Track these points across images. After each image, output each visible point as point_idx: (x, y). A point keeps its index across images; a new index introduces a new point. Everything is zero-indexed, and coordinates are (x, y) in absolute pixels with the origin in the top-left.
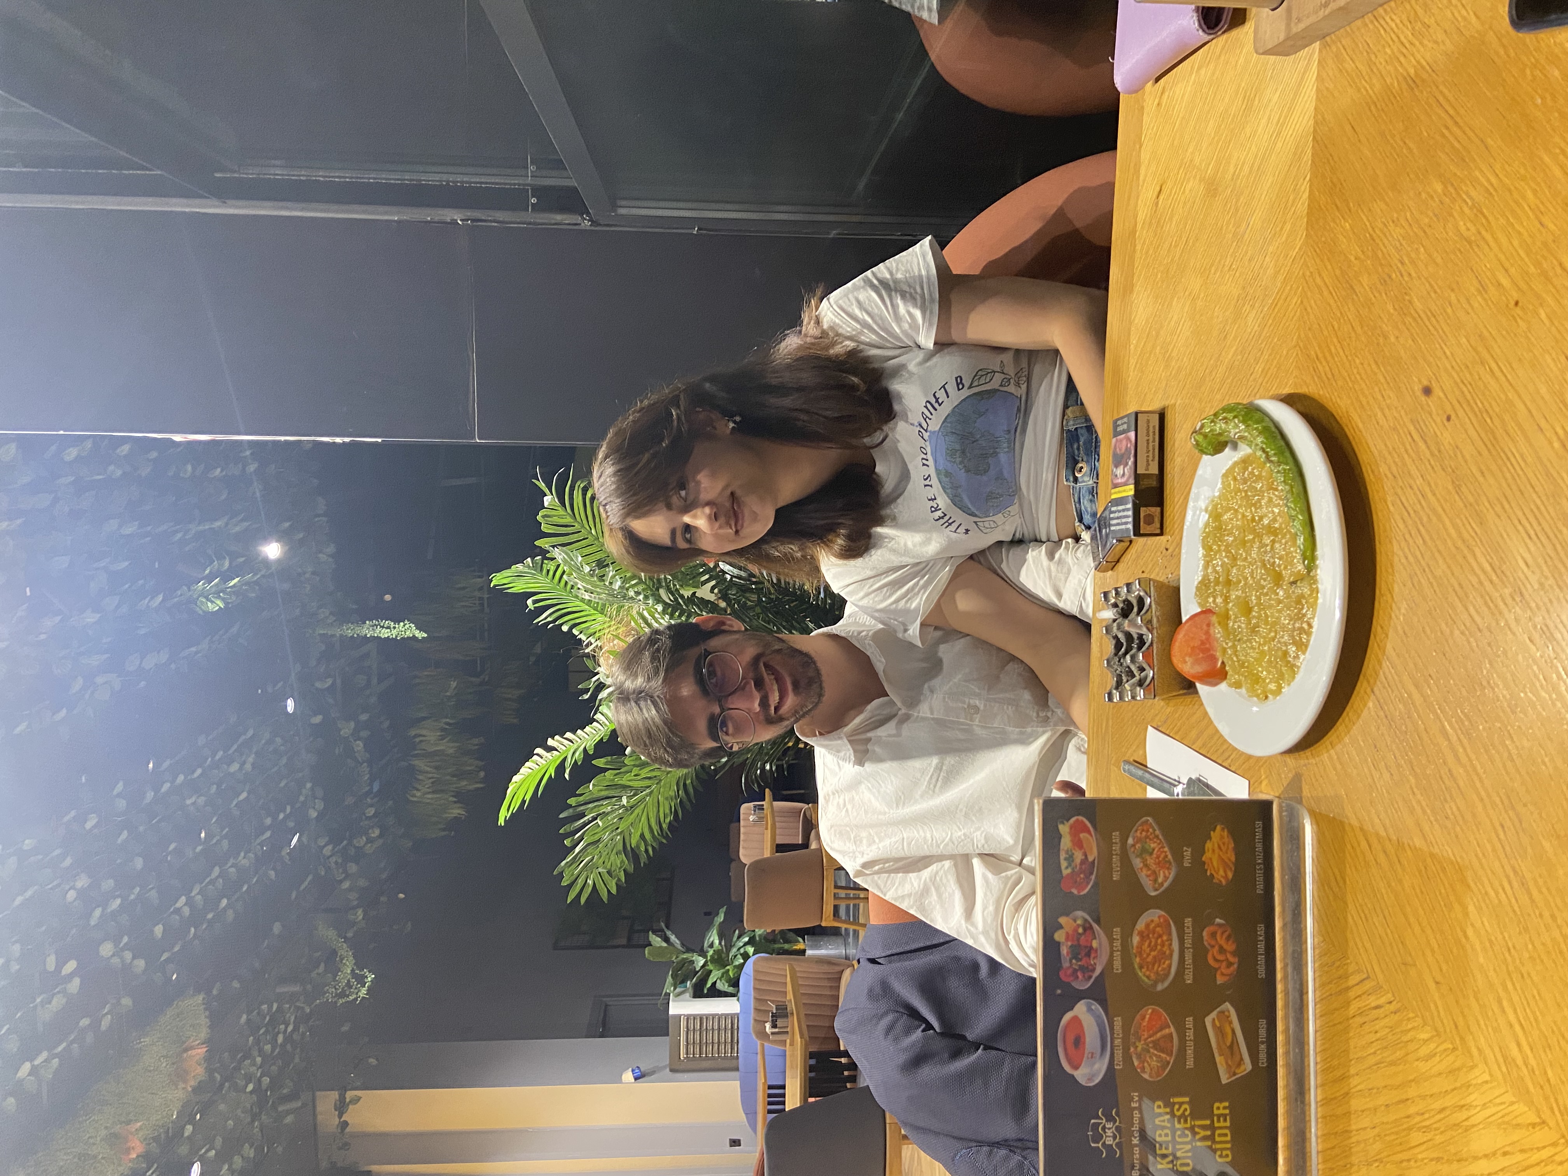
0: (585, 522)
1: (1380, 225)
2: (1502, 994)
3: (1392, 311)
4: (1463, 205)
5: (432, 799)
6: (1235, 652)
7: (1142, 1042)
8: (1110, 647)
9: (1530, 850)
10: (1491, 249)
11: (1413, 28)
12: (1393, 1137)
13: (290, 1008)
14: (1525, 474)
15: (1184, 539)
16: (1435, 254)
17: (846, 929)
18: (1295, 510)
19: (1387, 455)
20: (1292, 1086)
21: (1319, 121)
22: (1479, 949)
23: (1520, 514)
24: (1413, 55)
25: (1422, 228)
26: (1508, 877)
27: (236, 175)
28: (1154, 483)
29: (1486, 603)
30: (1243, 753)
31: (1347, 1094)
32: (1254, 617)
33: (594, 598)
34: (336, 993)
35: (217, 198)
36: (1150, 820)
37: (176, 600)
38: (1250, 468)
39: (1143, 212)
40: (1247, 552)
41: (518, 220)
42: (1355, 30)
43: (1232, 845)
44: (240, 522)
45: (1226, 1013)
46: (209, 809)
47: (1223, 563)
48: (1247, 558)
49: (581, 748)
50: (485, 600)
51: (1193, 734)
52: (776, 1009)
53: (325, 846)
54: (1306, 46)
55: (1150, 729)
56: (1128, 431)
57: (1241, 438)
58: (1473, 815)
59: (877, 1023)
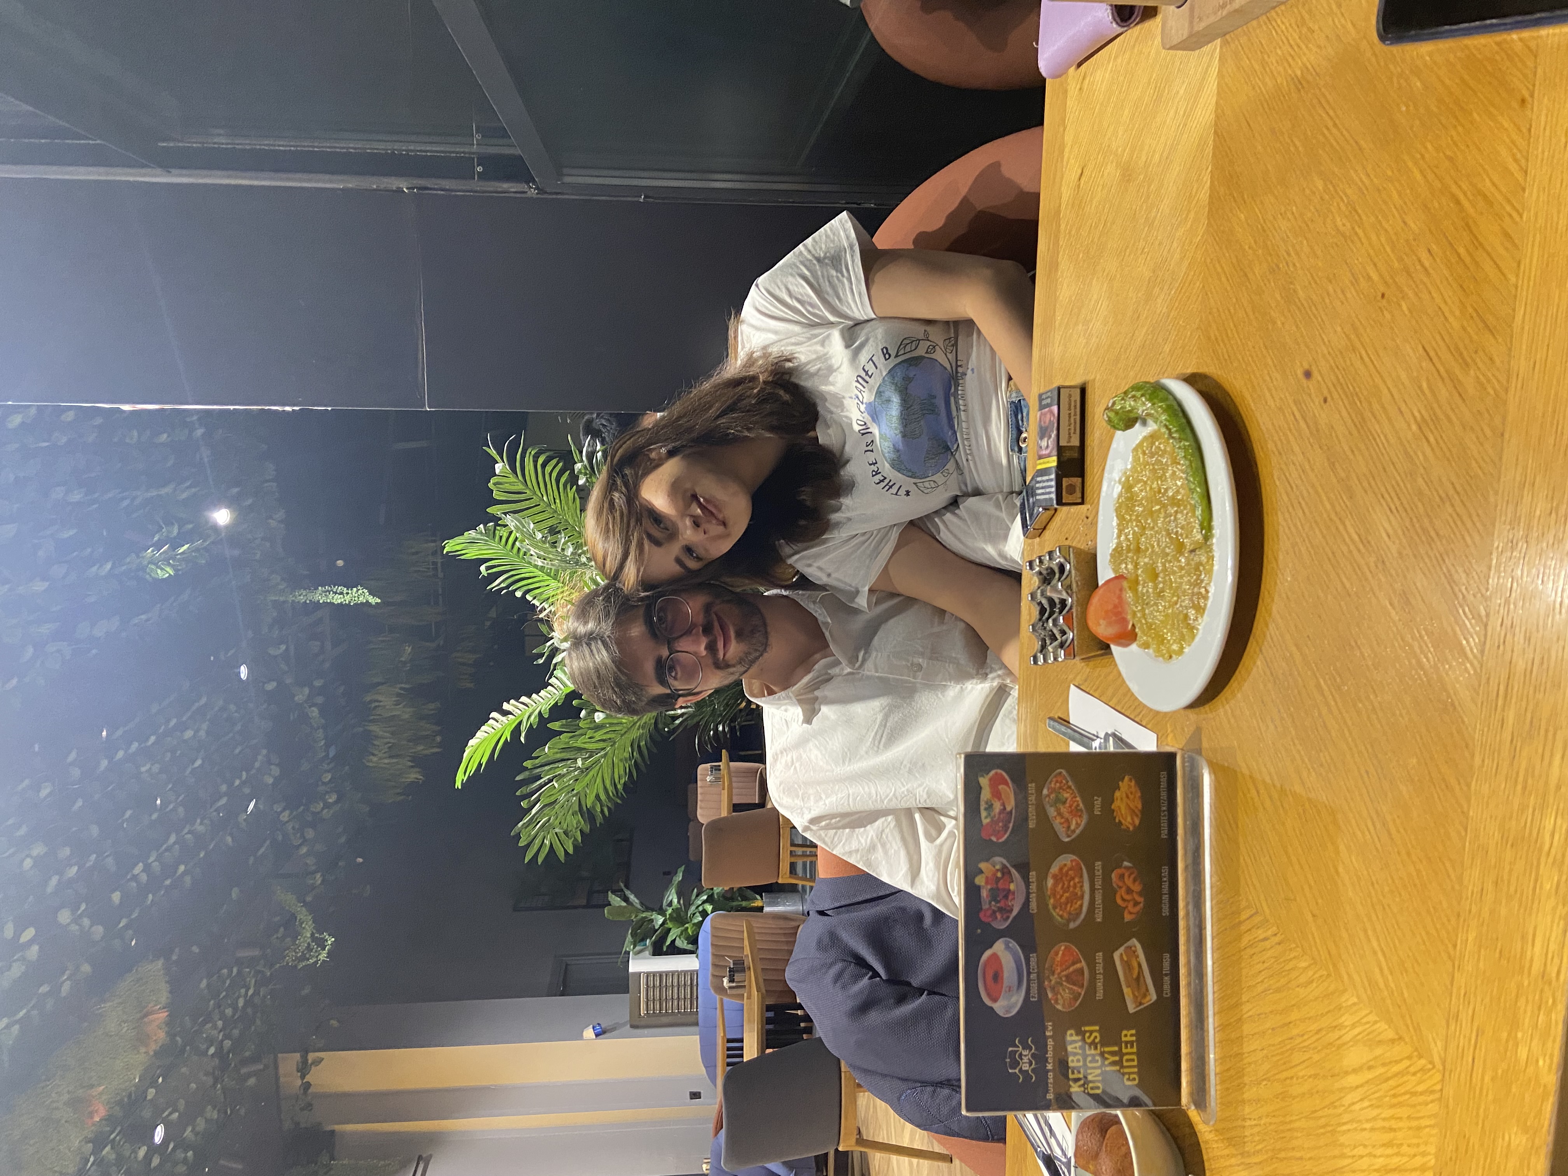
0: (536, 488)
1: (1271, 218)
2: (1368, 925)
3: (1279, 298)
4: (1340, 202)
5: (388, 764)
6: (1144, 615)
7: (1056, 976)
8: (1035, 613)
9: (1389, 794)
10: (1362, 244)
11: (1300, 32)
12: (1278, 1058)
13: (250, 972)
14: (1388, 454)
15: (1101, 508)
16: (1316, 248)
18: (1194, 483)
19: (1274, 434)
20: (1193, 1015)
21: (1219, 115)
22: (1348, 882)
23: (1383, 489)
24: (1300, 57)
25: (1305, 223)
26: (1372, 819)
27: (180, 144)
28: (1076, 455)
29: (1354, 570)
30: (1151, 710)
31: (1240, 1019)
32: (1160, 582)
33: (547, 564)
34: (296, 957)
35: (161, 167)
36: (1064, 772)
37: (124, 568)
38: (1157, 443)
39: (1066, 193)
40: (1153, 521)
41: (464, 188)
42: (1251, 30)
43: (1139, 794)
44: (187, 488)
45: (1133, 948)
46: (164, 776)
47: (1134, 532)
48: (1153, 528)
49: (537, 712)
50: (439, 565)
51: (1110, 692)
52: (734, 964)
53: (282, 812)
54: (1209, 42)
55: (1072, 687)
56: (1052, 405)
57: (1148, 415)
58: (1344, 763)
59: (826, 972)
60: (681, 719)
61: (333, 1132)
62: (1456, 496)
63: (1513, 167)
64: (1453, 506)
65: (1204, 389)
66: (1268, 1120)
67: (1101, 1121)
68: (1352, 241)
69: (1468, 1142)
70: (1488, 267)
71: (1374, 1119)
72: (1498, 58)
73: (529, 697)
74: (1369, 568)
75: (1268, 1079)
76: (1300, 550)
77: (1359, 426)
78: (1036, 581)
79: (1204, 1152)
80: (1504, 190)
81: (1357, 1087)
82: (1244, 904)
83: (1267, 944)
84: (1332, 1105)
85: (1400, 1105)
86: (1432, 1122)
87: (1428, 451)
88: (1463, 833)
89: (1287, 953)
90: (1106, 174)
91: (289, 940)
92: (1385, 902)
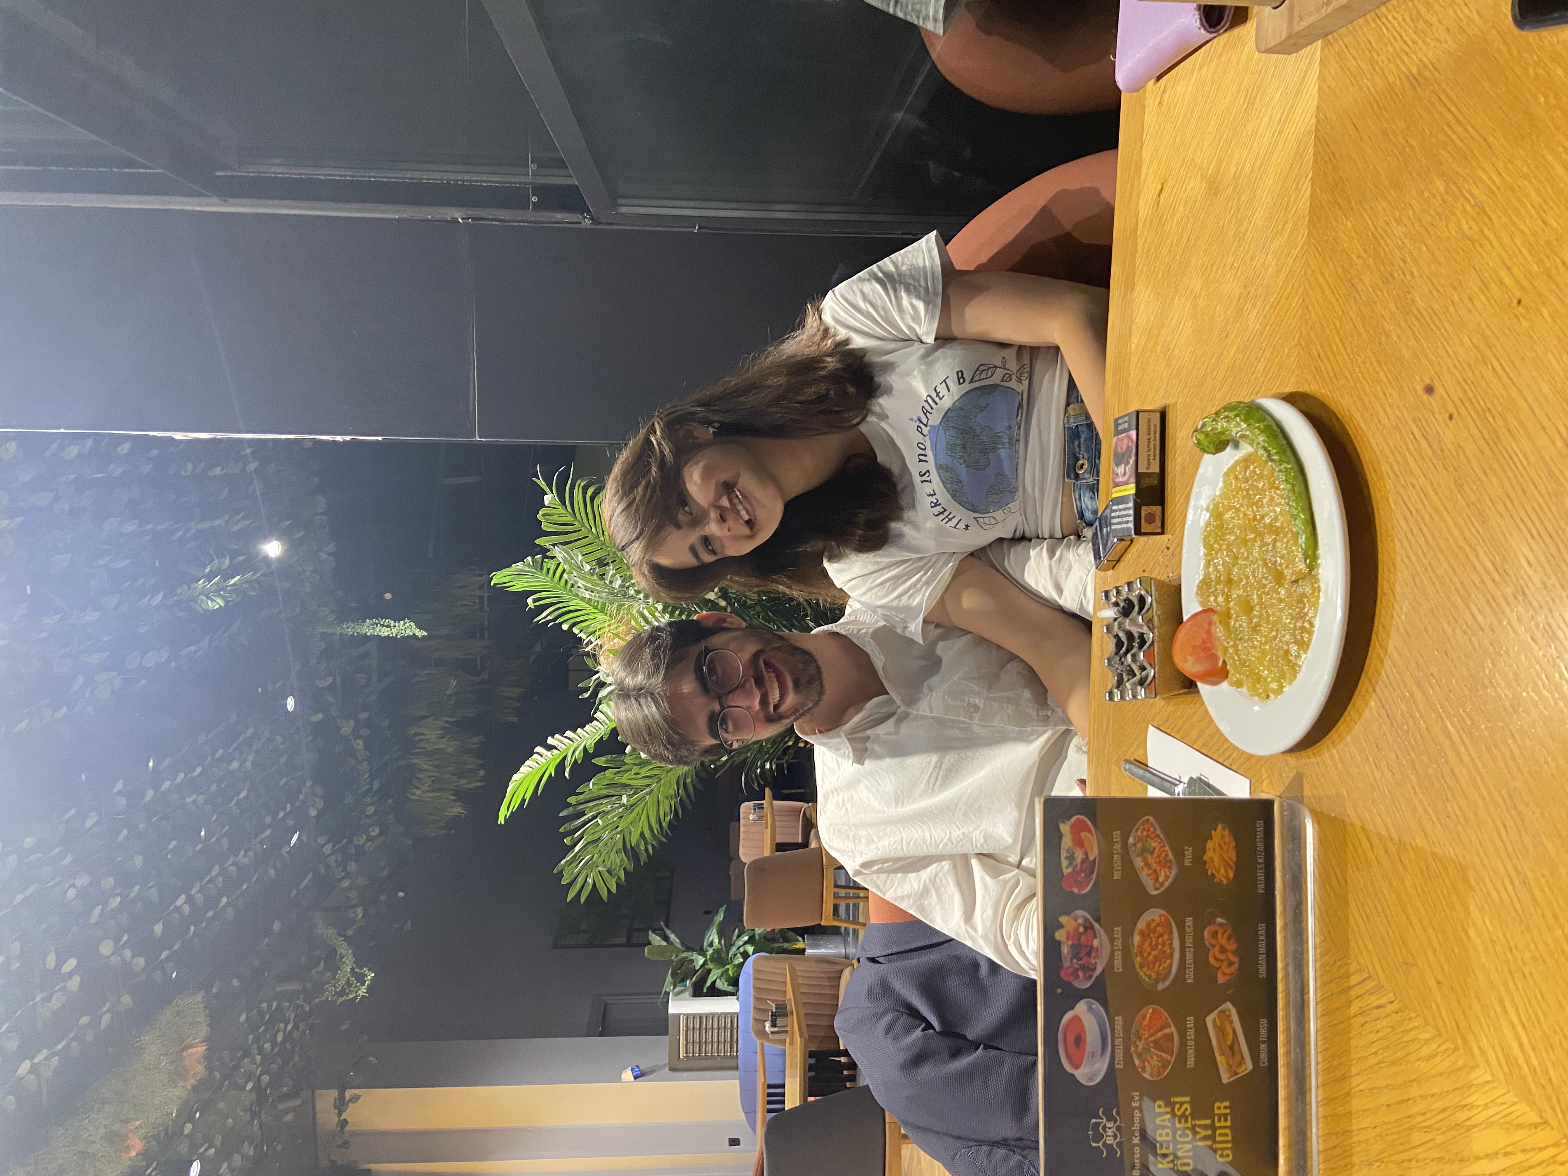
0: (585, 520)
1: (1382, 224)
2: (1504, 995)
3: (1394, 309)
4: (1465, 203)
5: (432, 797)
6: (1237, 651)
7: (1143, 1042)
8: (1110, 646)
9: (1532, 850)
10: (1493, 247)
11: (1416, 27)
12: (1394, 1137)
13: (289, 1006)
14: (1527, 472)
15: (1185, 538)
16: (1438, 253)
17: (846, 929)
18: (1297, 509)
19: (1389, 454)
20: (1293, 1086)
21: (1321, 119)
22: (1480, 947)
23: (1523, 513)
24: (1415, 53)
25: (1424, 227)
26: (1509, 877)
27: (237, 173)
28: (1155, 482)
29: (1488, 602)
30: (1243, 753)
31: (1348, 1094)
32: (1256, 616)
33: (594, 596)
34: (336, 992)
35: (219, 196)
36: (1151, 818)
37: (176, 598)
38: (1252, 467)
39: (1144, 212)
40: (1248, 551)
41: (519, 219)
42: (1357, 28)
43: (1234, 844)
44: (240, 520)
45: (1227, 1013)
46: (209, 807)
47: (1225, 562)
48: (1248, 557)
49: (581, 747)
50: (486, 599)
51: (1194, 733)
52: (776, 1008)
53: (324, 845)
54: (1308, 44)
55: (1151, 728)
56: (1130, 429)
57: (1243, 436)
58: (1476, 814)
59: (877, 1022)
61: (369, 1170)
65: (1306, 408)
68: (1481, 245)
73: (574, 731)
75: (1381, 1161)
76: (1422, 581)
89: (1406, 1023)
90: (1189, 188)
91: (329, 974)
92: (1526, 970)
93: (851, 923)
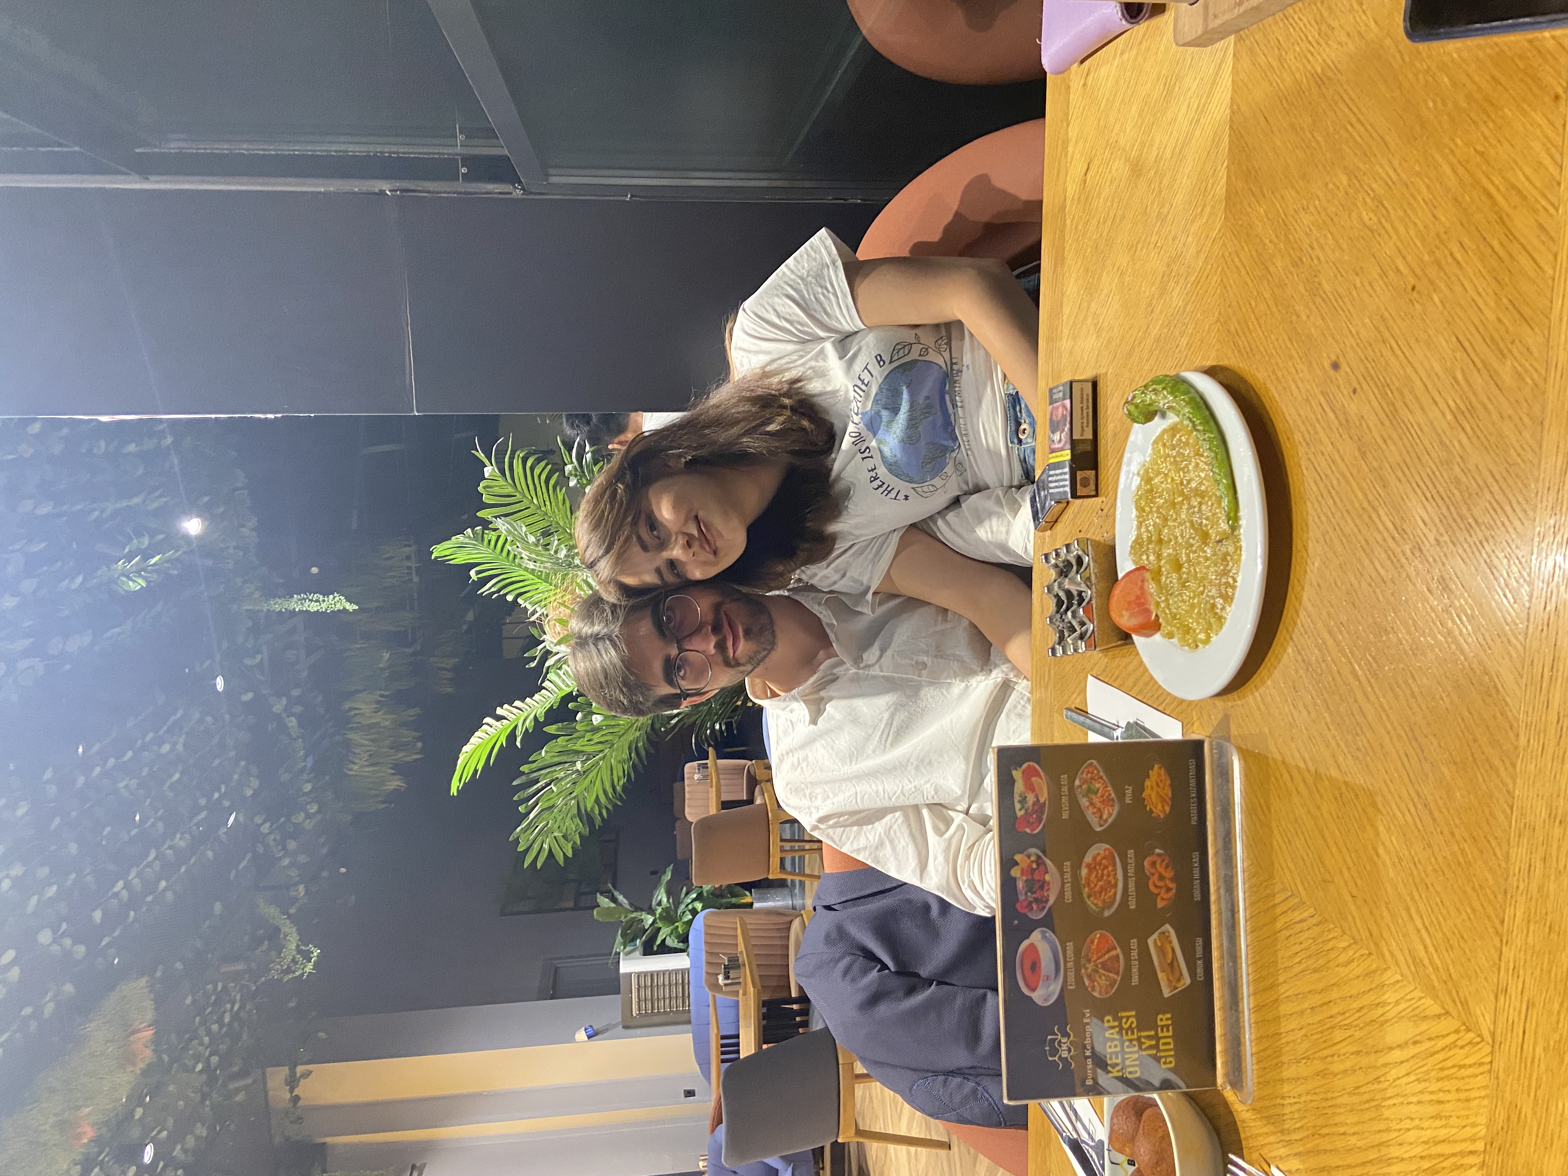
0: (526, 491)
1: (1293, 212)
2: (1410, 904)
3: (1303, 291)
4: (1366, 196)
5: (369, 772)
6: (1168, 606)
7: (1092, 964)
8: (1051, 605)
9: (1430, 775)
10: (1390, 237)
11: (1320, 29)
12: (1318, 1036)
13: (235, 986)
14: (1422, 442)
15: (1118, 501)
16: (1341, 241)
17: (792, 881)
18: (1219, 475)
19: (1301, 424)
20: (1227, 996)
21: (1235, 110)
22: (1388, 863)
23: (1418, 478)
24: (1319, 54)
25: (1329, 217)
26: (1412, 800)
27: (157, 150)
28: (1089, 448)
29: (1389, 557)
30: (1175, 698)
31: (1277, 1000)
32: (1185, 573)
33: (539, 567)
34: (281, 970)
35: (136, 173)
36: (1094, 762)
37: (95, 581)
38: (1178, 435)
39: (1072, 189)
40: (1177, 513)
41: (448, 189)
42: (1266, 27)
43: (1169, 782)
44: (157, 497)
45: (1167, 934)
46: (141, 792)
47: (1155, 523)
48: (1176, 519)
49: (532, 716)
50: (414, 569)
51: (1130, 682)
52: (729, 961)
53: (262, 824)
54: (1222, 39)
55: (1090, 678)
56: (1064, 399)
57: (1169, 408)
58: (1382, 746)
59: (835, 966)
60: (676, 719)
61: (325, 1143)
62: (1495, 484)
63: (1547, 161)
64: (1491, 493)
65: (1225, 381)
66: (1310, 1098)
67: (1135, 1103)
68: (1380, 235)
69: (1520, 1113)
70: (1523, 260)
71: (1422, 1092)
72: (1529, 54)
73: (523, 700)
74: (1404, 555)
75: (1307, 1058)
76: (1331, 539)
77: (1391, 417)
78: (1053, 574)
79: (1241, 1130)
80: (1538, 185)
81: (1402, 1062)
82: (1278, 887)
83: (1305, 925)
84: (1377, 1080)
85: (1449, 1078)
86: (1483, 1093)
87: (1465, 441)
88: (1509, 811)
89: (1326, 933)
90: (1114, 169)
91: (273, 953)
92: (1428, 881)
93: (798, 875)
